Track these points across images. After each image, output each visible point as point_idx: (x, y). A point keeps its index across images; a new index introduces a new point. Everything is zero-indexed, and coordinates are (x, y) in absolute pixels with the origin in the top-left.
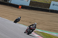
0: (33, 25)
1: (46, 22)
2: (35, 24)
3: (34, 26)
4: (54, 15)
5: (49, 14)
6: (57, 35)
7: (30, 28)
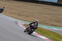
0: (34, 23)
1: (36, 15)
2: (36, 21)
3: (36, 24)
4: (45, 7)
5: (39, 6)
6: (48, 28)
7: (31, 26)
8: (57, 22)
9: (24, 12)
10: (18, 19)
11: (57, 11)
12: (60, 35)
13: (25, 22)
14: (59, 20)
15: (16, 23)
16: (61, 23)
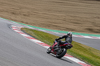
6: (60, 34)
8: (76, 24)
9: (21, 8)
10: (12, 20)
11: (74, 7)
12: (81, 45)
13: (23, 24)
14: (77, 20)
15: (9, 26)
16: (80, 25)
